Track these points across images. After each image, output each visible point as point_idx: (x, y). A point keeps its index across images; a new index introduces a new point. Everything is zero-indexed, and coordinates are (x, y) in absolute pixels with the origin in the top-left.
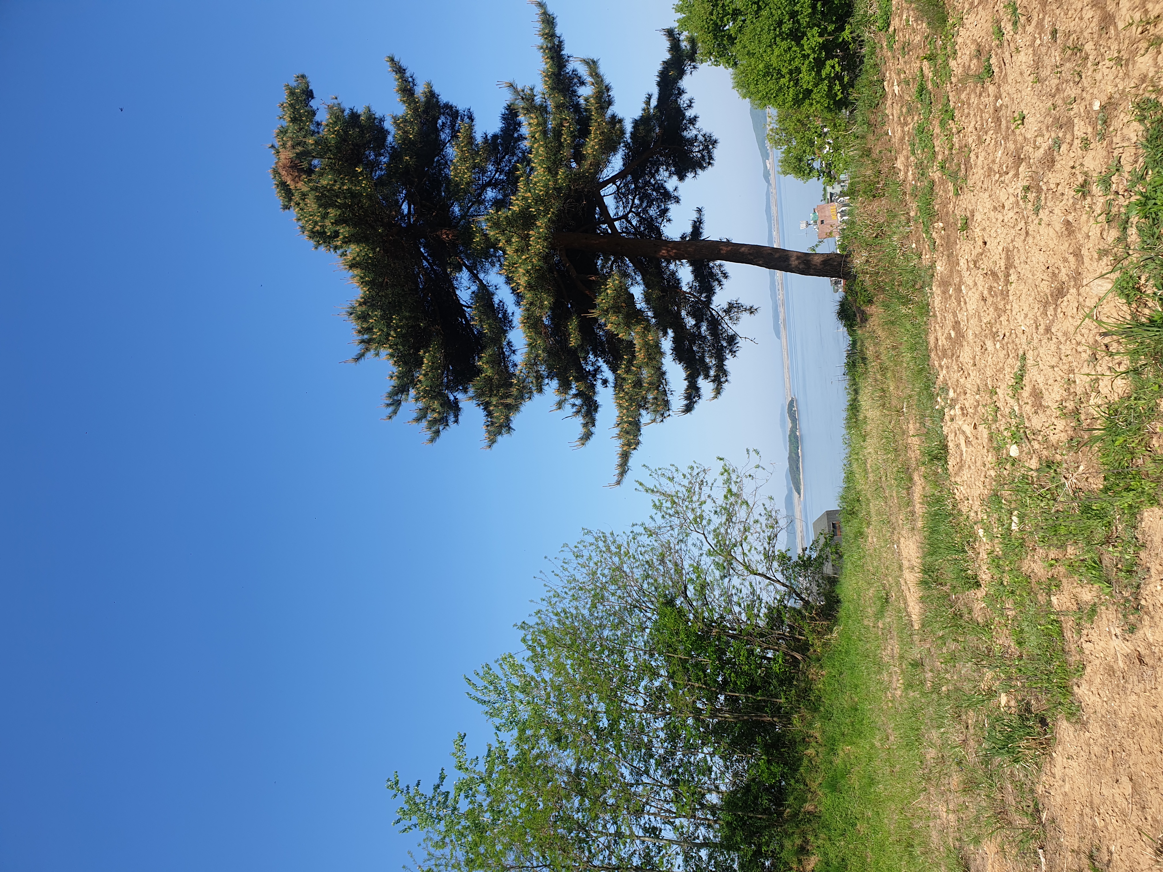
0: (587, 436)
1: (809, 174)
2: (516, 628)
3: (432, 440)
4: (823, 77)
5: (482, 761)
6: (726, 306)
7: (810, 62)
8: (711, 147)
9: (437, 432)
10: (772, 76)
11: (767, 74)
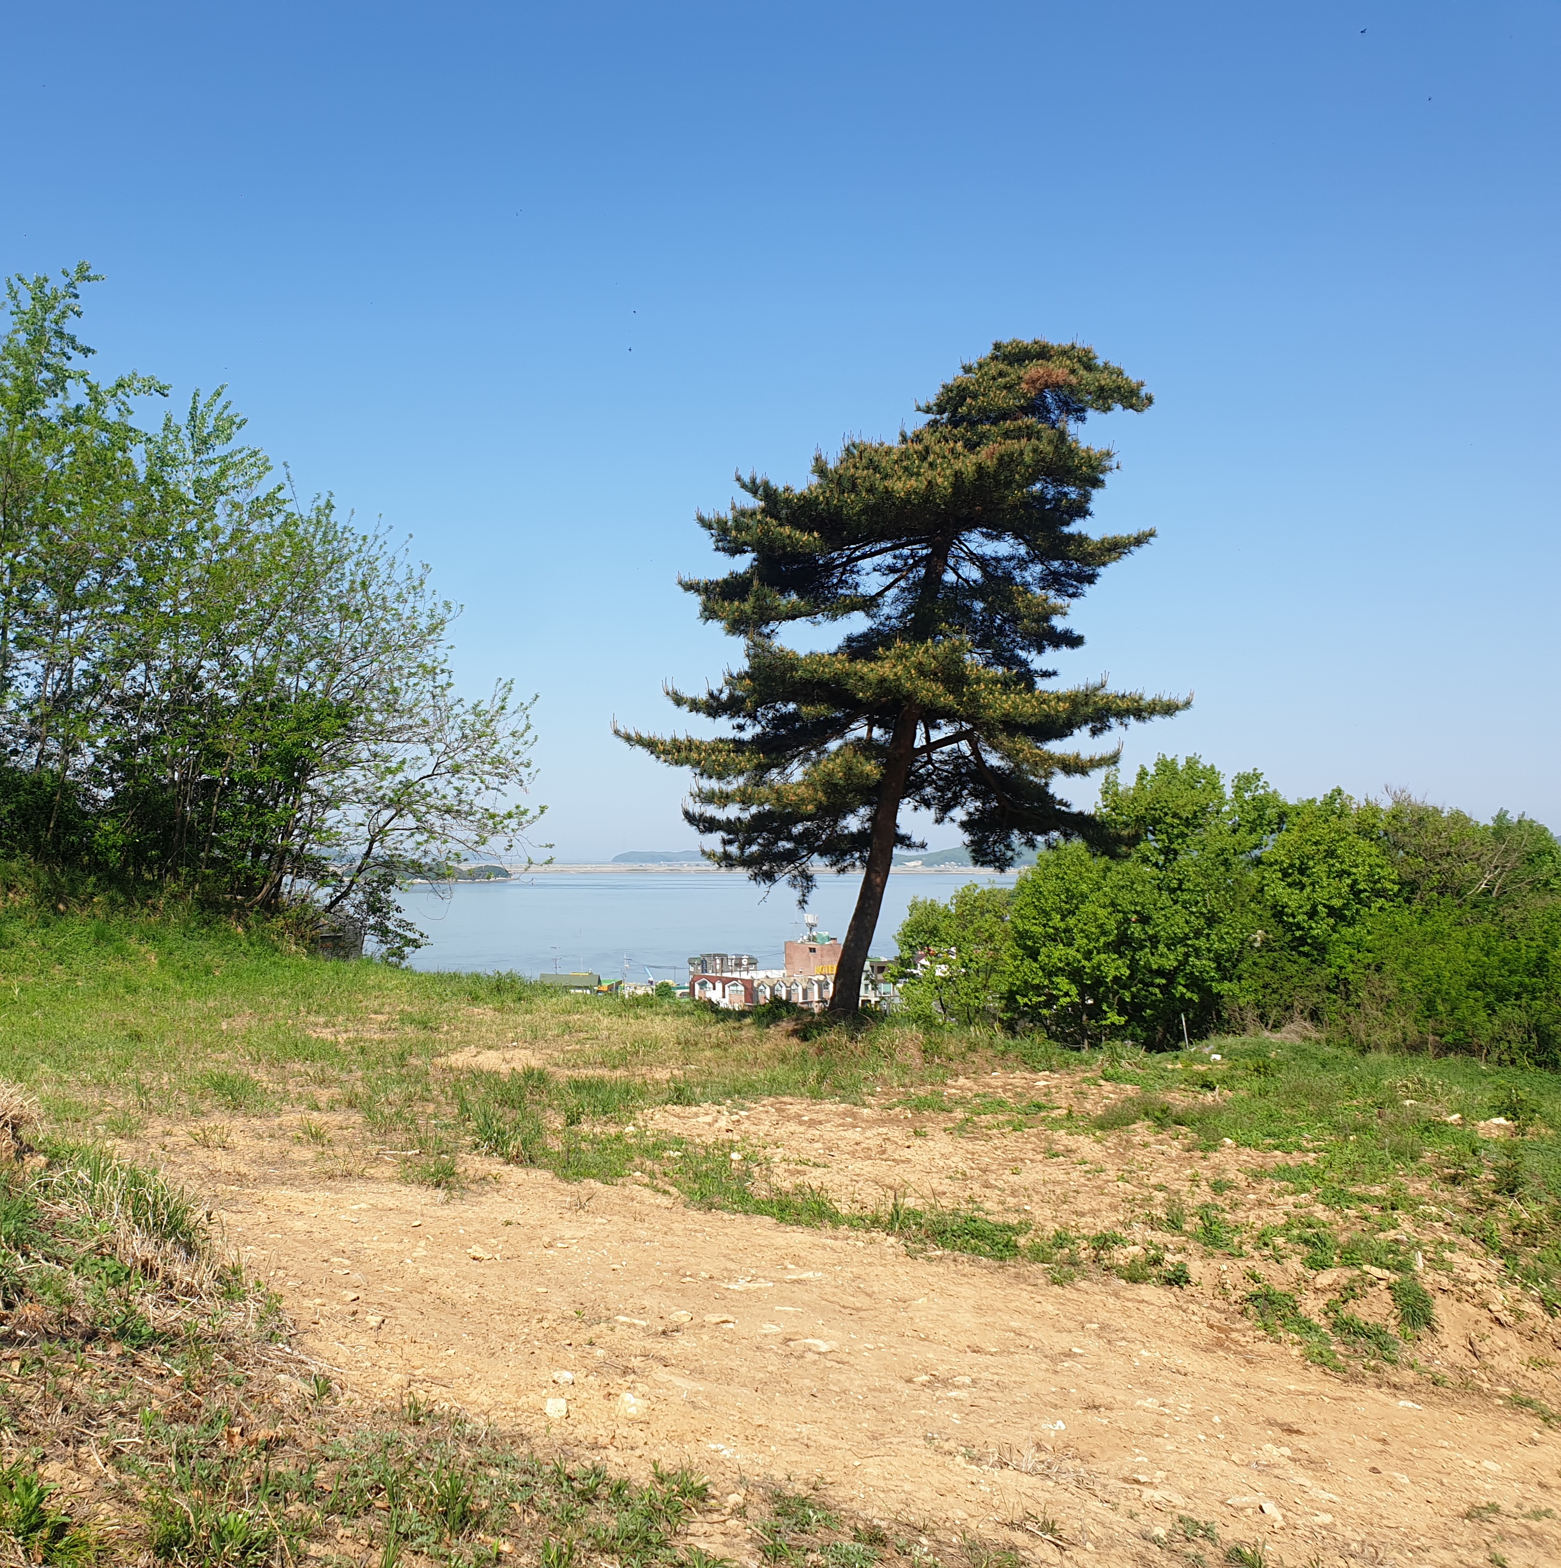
0: (679, 701)
3: (701, 520)
4: (1054, 979)
6: (810, 872)
7: (1080, 962)
8: (998, 865)
9: (710, 527)
10: (1066, 903)
11: (1070, 898)
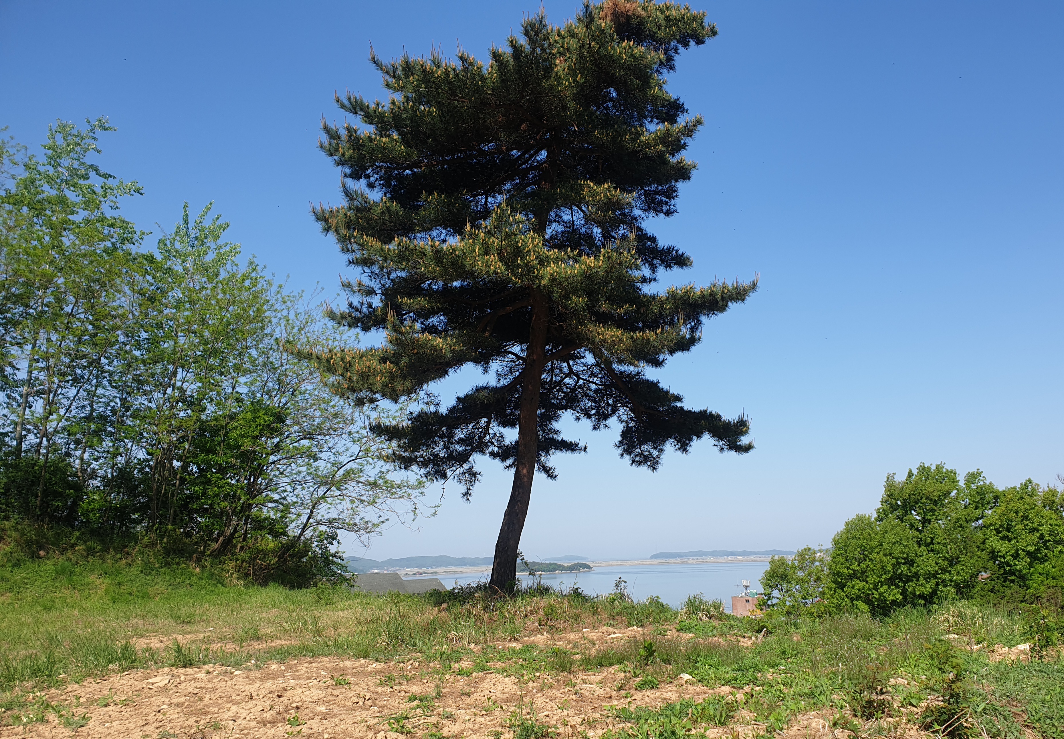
1: (768, 585)
2: (251, 256)
5: (115, 213)
6: (475, 470)
8: (649, 463)
